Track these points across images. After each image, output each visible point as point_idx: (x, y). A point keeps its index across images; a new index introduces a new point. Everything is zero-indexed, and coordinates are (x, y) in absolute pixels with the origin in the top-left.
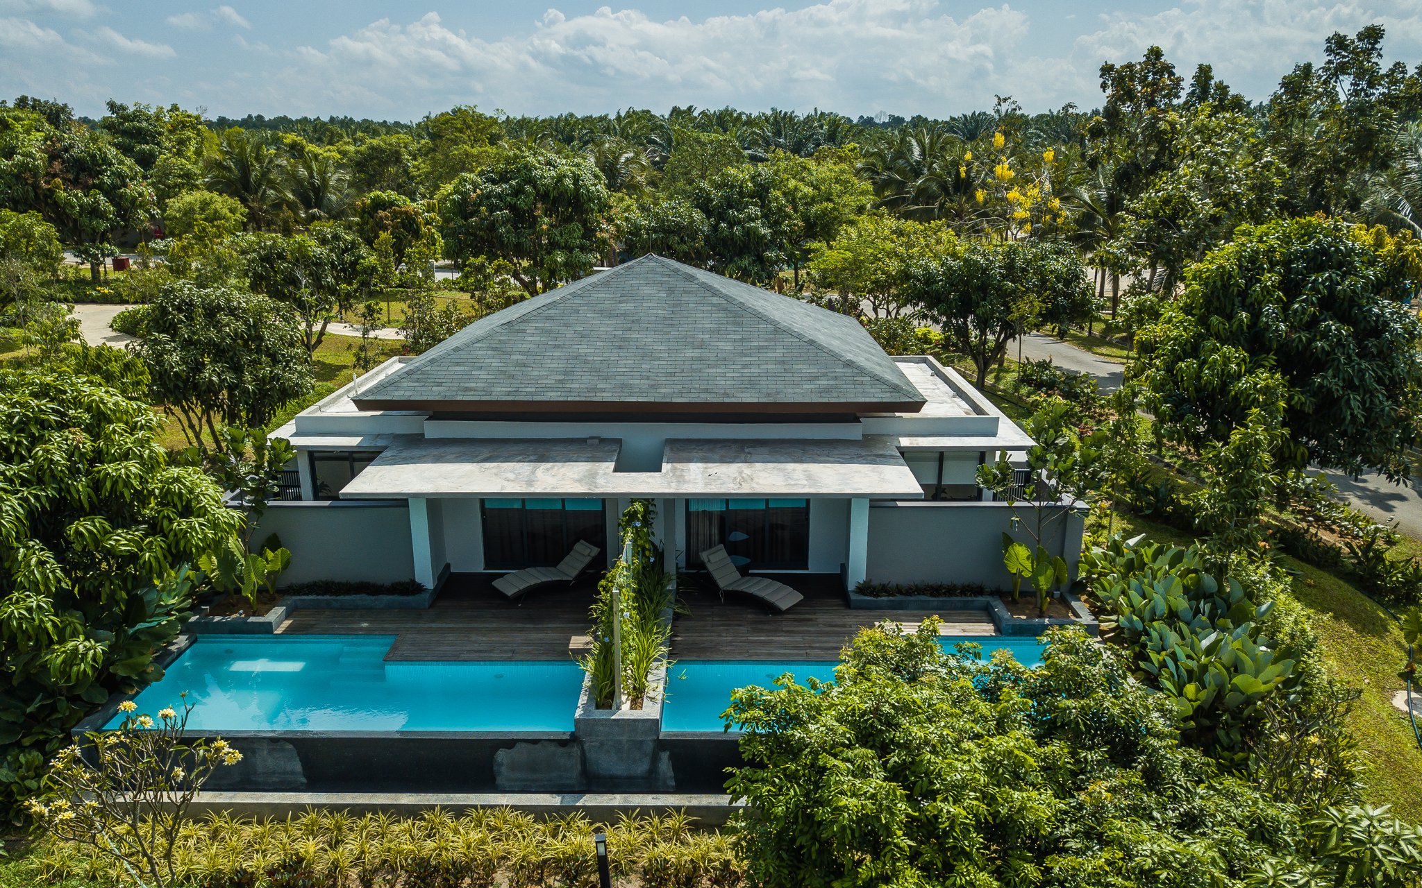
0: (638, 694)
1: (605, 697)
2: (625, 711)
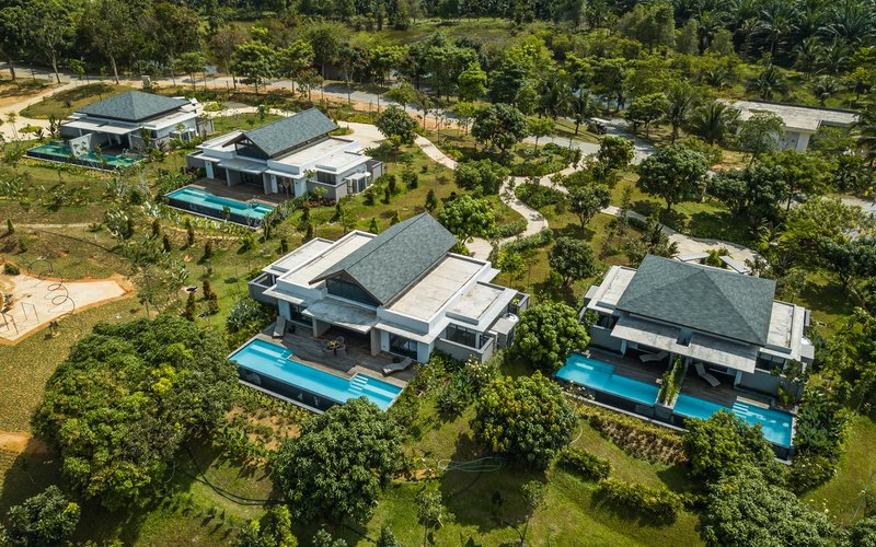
0: (670, 402)
1: (662, 400)
2: (666, 405)
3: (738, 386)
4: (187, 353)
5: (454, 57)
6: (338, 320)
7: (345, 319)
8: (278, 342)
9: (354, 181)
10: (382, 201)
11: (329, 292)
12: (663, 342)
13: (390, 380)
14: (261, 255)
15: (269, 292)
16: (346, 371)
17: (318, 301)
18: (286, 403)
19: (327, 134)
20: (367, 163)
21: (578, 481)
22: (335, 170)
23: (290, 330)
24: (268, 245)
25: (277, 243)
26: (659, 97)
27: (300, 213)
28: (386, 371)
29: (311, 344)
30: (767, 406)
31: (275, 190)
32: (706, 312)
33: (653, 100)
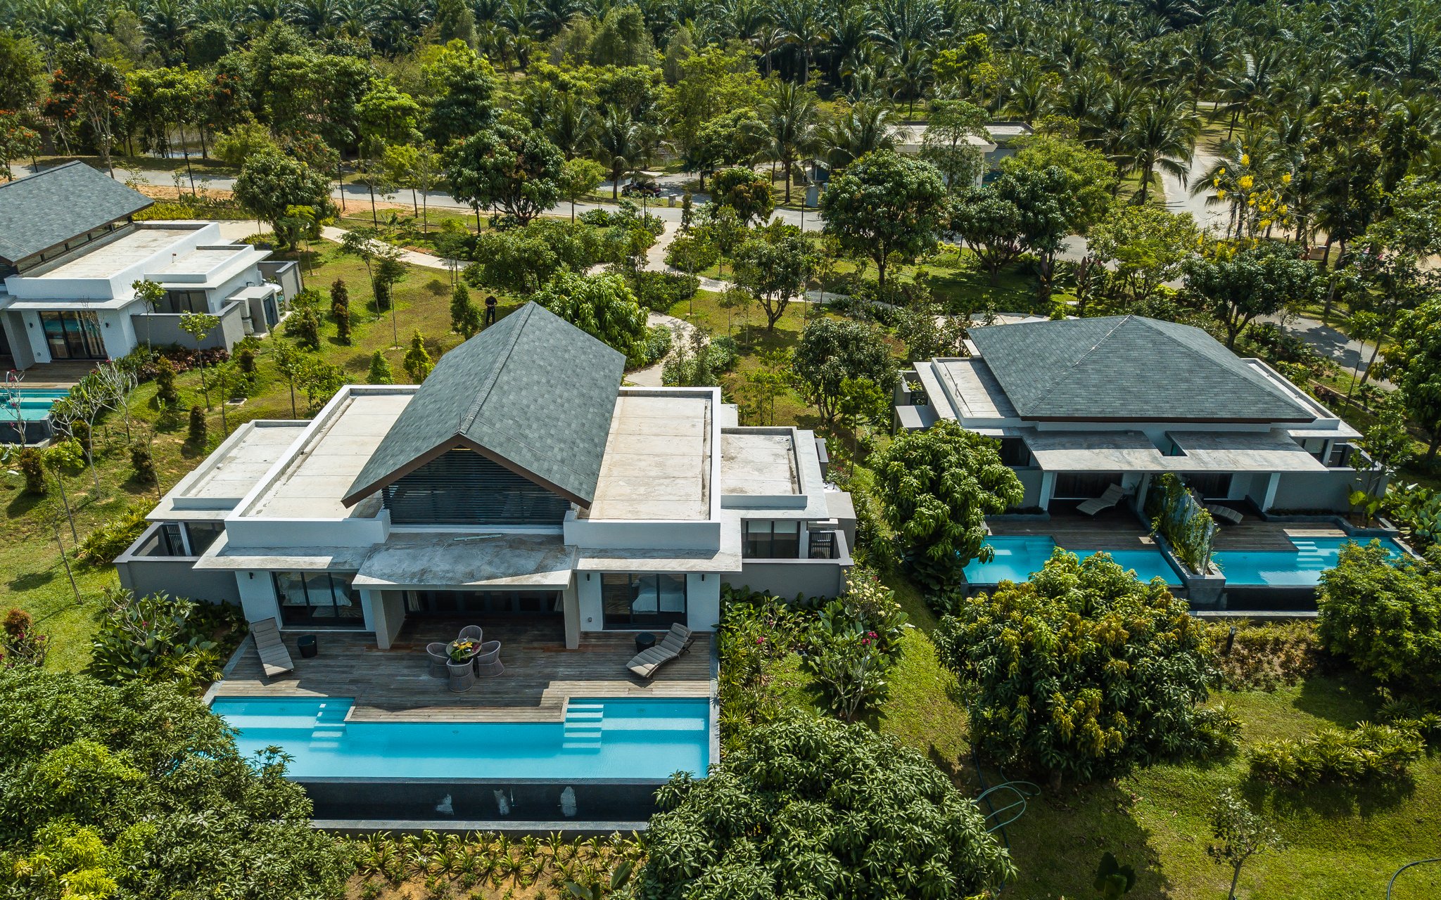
2: (1206, 575)
3: (1270, 511)
4: (117, 764)
5: (332, 71)
6: (472, 576)
7: (488, 570)
8: (289, 688)
9: (254, 303)
10: (332, 340)
11: (395, 520)
12: (1142, 460)
13: (660, 689)
14: (86, 505)
15: (210, 559)
16: (535, 702)
17: (375, 549)
18: (419, 833)
19: (129, 218)
20: (259, 265)
21: (1190, 771)
22: (202, 279)
23: (305, 650)
24: (95, 476)
25: (122, 468)
26: (745, 116)
27: (152, 389)
28: (643, 670)
29: (386, 669)
30: (1338, 533)
31: (46, 358)
32: (1184, 386)
33: (736, 121)
